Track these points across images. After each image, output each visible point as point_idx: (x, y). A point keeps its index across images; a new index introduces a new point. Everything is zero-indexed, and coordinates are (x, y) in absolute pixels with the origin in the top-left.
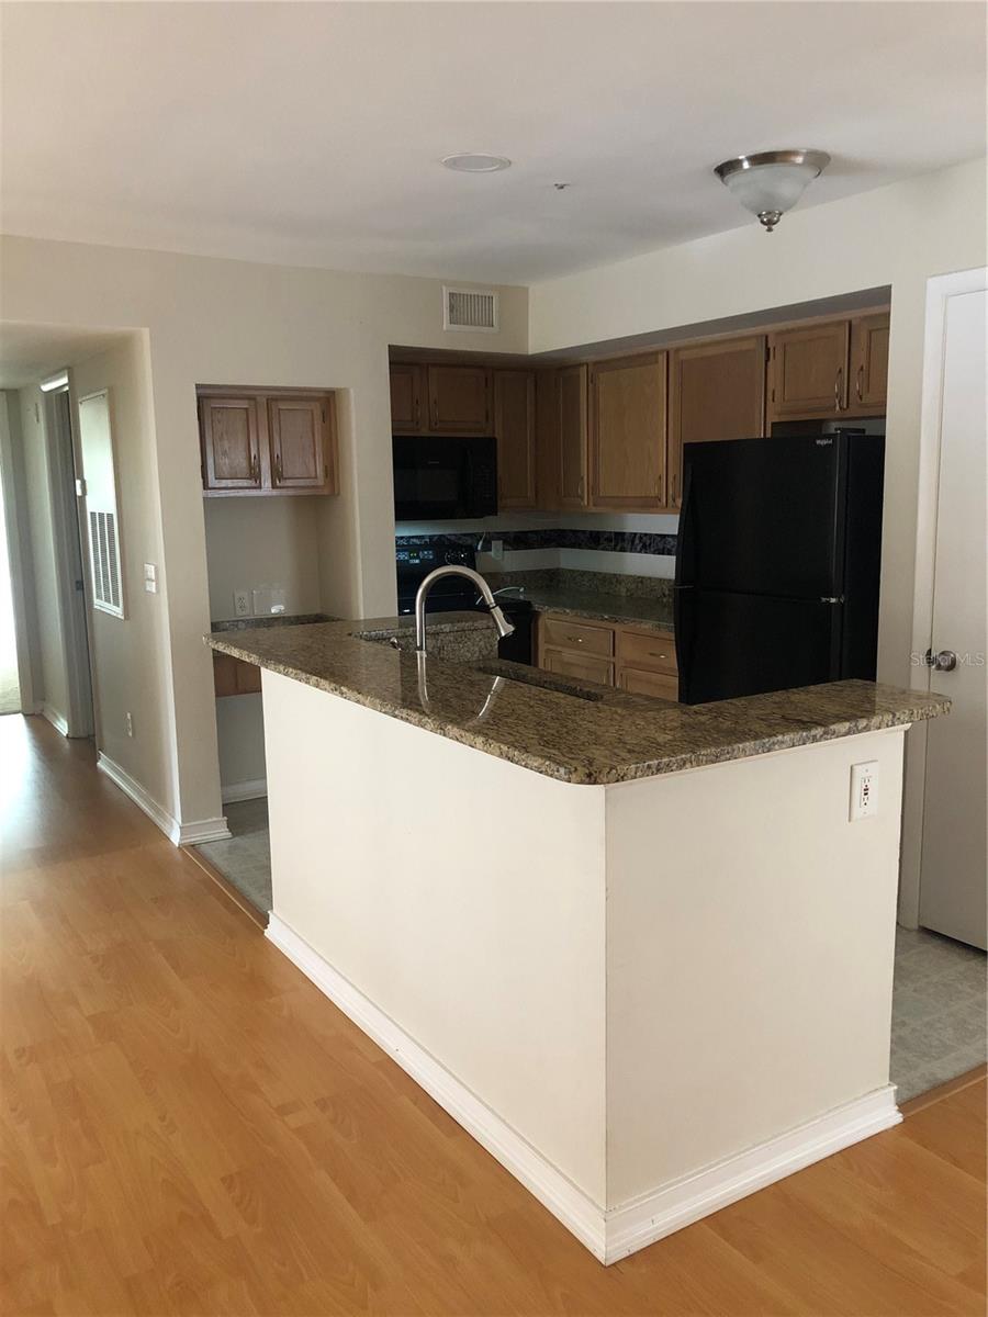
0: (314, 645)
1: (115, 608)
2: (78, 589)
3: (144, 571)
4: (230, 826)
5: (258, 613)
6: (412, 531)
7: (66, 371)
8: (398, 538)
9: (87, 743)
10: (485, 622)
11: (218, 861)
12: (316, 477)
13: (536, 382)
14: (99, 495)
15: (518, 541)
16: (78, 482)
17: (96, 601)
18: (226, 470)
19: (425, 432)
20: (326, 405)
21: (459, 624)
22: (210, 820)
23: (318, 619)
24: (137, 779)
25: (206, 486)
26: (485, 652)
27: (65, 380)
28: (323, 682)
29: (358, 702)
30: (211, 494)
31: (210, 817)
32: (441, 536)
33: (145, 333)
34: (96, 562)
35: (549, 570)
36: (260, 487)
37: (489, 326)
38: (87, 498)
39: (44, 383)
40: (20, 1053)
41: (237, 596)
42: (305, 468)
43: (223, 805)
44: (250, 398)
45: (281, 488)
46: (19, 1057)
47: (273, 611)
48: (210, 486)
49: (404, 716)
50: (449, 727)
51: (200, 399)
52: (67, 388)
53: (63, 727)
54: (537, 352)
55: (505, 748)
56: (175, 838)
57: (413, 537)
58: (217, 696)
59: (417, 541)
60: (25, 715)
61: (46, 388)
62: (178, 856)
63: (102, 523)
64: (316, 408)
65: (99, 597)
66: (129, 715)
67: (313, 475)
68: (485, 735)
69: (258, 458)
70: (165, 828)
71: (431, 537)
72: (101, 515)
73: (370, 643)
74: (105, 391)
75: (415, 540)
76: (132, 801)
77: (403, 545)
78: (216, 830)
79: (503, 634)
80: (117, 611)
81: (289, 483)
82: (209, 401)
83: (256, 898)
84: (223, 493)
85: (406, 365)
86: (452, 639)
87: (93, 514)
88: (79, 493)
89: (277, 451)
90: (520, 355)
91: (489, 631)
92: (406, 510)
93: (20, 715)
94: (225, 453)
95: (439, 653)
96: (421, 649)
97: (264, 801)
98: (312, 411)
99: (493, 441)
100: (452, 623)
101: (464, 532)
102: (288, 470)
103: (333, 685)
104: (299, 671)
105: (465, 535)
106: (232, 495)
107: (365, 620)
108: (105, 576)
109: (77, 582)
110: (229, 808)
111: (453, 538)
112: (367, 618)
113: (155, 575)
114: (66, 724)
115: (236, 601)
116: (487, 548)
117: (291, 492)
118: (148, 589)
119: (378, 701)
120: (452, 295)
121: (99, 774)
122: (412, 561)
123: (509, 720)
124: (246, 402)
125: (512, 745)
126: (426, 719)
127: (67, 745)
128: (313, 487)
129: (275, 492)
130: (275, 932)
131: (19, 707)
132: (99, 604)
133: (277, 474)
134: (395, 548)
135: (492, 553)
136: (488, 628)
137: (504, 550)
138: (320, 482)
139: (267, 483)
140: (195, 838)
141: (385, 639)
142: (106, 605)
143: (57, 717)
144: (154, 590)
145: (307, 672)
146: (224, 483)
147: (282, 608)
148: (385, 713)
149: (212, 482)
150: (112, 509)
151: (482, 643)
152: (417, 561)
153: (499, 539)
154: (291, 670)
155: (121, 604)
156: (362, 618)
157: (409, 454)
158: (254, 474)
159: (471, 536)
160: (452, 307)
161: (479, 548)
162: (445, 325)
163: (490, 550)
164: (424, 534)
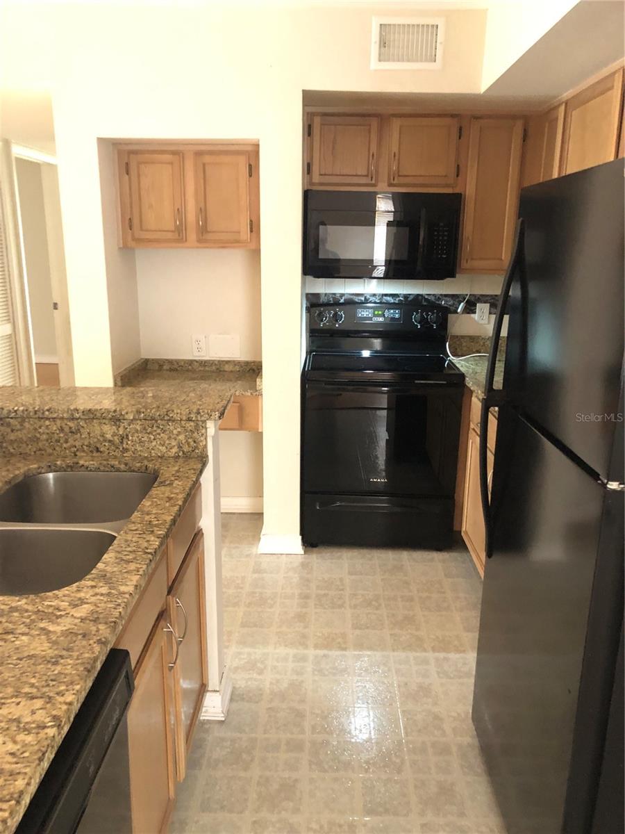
12: (239, 232)
13: (525, 131)
18: (153, 223)
19: (382, 188)
26: (186, 448)
32: (418, 295)
36: (183, 240)
37: (431, 61)
44: (174, 153)
57: (386, 295)
59: (391, 300)
64: (242, 162)
67: (236, 229)
69: (180, 212)
71: (406, 296)
75: (388, 298)
81: (212, 236)
89: (200, 204)
94: (150, 206)
95: (122, 443)
98: (236, 165)
99: (460, 197)
101: (444, 293)
102: (212, 224)
105: (446, 296)
111: (433, 299)
116: (471, 310)
120: (382, 26)
124: (171, 156)
128: (237, 241)
133: (199, 228)
135: (476, 316)
137: (490, 313)
138: (244, 236)
139: (193, 237)
146: (149, 235)
149: (138, 233)
152: (381, 319)
153: (485, 302)
159: (453, 296)
160: (383, 43)
161: (459, 310)
162: (374, 64)
163: (475, 313)
164: (397, 293)
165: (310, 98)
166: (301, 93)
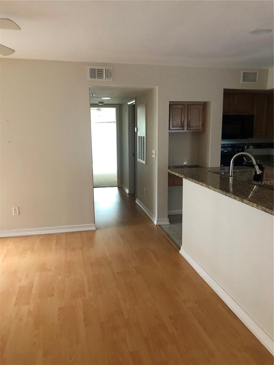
0: (199, 174)
1: (143, 161)
2: (133, 156)
3: (152, 152)
4: (169, 221)
5: (180, 164)
6: (226, 142)
7: (135, 99)
8: (222, 144)
9: (133, 195)
10: (250, 169)
11: (166, 230)
12: (199, 127)
14: (141, 131)
15: (258, 146)
16: (136, 128)
17: (138, 159)
18: (175, 125)
19: (232, 113)
20: (204, 106)
21: (242, 170)
22: (164, 219)
23: (197, 166)
24: (146, 206)
25: (169, 129)
26: (249, 179)
27: (134, 101)
28: (203, 184)
29: (214, 190)
30: (171, 131)
31: (165, 218)
32: (234, 144)
33: (157, 87)
34: (139, 149)
35: (267, 155)
36: (184, 130)
37: (255, 81)
38: (138, 132)
39: (129, 102)
40: (118, 273)
41: (175, 159)
42: (196, 124)
43: (168, 215)
44: (183, 105)
45: (189, 130)
46: (117, 274)
47: (184, 164)
48: (171, 129)
49: (229, 196)
50: (245, 200)
51: (170, 105)
52: (134, 103)
53: (127, 191)
54: (270, 89)
55: (264, 208)
56: (155, 223)
58: (168, 186)
60: (118, 187)
61: (129, 103)
62: (156, 228)
63: (141, 139)
64: (201, 107)
65: (139, 158)
66: (145, 189)
67: (199, 126)
68: (257, 203)
69: (184, 122)
70: (153, 220)
71: (231, 144)
72: (141, 137)
73: (215, 174)
74: (145, 104)
75: (226, 145)
76: (144, 212)
77: (223, 146)
78: (166, 222)
79: (258, 174)
80: (144, 162)
81: (191, 128)
82: (172, 105)
83: (177, 241)
84: (173, 131)
85: (228, 94)
86: (239, 174)
87: (139, 137)
88: (136, 131)
89: (189, 119)
90: (265, 90)
91: (251, 172)
92: (224, 136)
93: (117, 187)
94: (175, 120)
96: (231, 176)
97: (181, 215)
98: (200, 108)
99: (253, 116)
100: (240, 169)
101: (241, 143)
102: (192, 125)
103: (206, 185)
104: (196, 181)
105: (241, 144)
106: (176, 132)
107: (211, 168)
108: (141, 153)
109: (133, 154)
110: (169, 216)
111: (237, 145)
112: (211, 167)
113: (155, 153)
114: (128, 190)
115: (175, 160)
116: (248, 148)
117: (192, 131)
118: (152, 156)
119: (221, 191)
120: (244, 73)
121: (136, 204)
122: (225, 151)
123: (264, 200)
124: (182, 106)
125: (266, 207)
126: (237, 197)
127: (128, 196)
128: (198, 129)
129: (188, 131)
130: (182, 252)
131: (117, 185)
132: (139, 160)
133: (188, 126)
134: (221, 147)
135: (249, 149)
136: (251, 171)
137: (253, 148)
138: (200, 128)
139: (186, 128)
140: (161, 223)
141: (219, 173)
142: (141, 160)
143: (126, 188)
144: (154, 157)
145: (199, 181)
146: (174, 128)
147: (186, 163)
148: (223, 194)
149: (171, 128)
150: (144, 135)
151: (248, 176)
152: (226, 151)
153: (252, 145)
154: (194, 180)
155: (145, 160)
156: (210, 167)
157: (227, 120)
158: (182, 126)
159: (244, 144)
160: (244, 77)
161: (245, 148)
162: (241, 82)
163: (249, 148)
164: (229, 143)
165: (225, 90)
166: (223, 89)
